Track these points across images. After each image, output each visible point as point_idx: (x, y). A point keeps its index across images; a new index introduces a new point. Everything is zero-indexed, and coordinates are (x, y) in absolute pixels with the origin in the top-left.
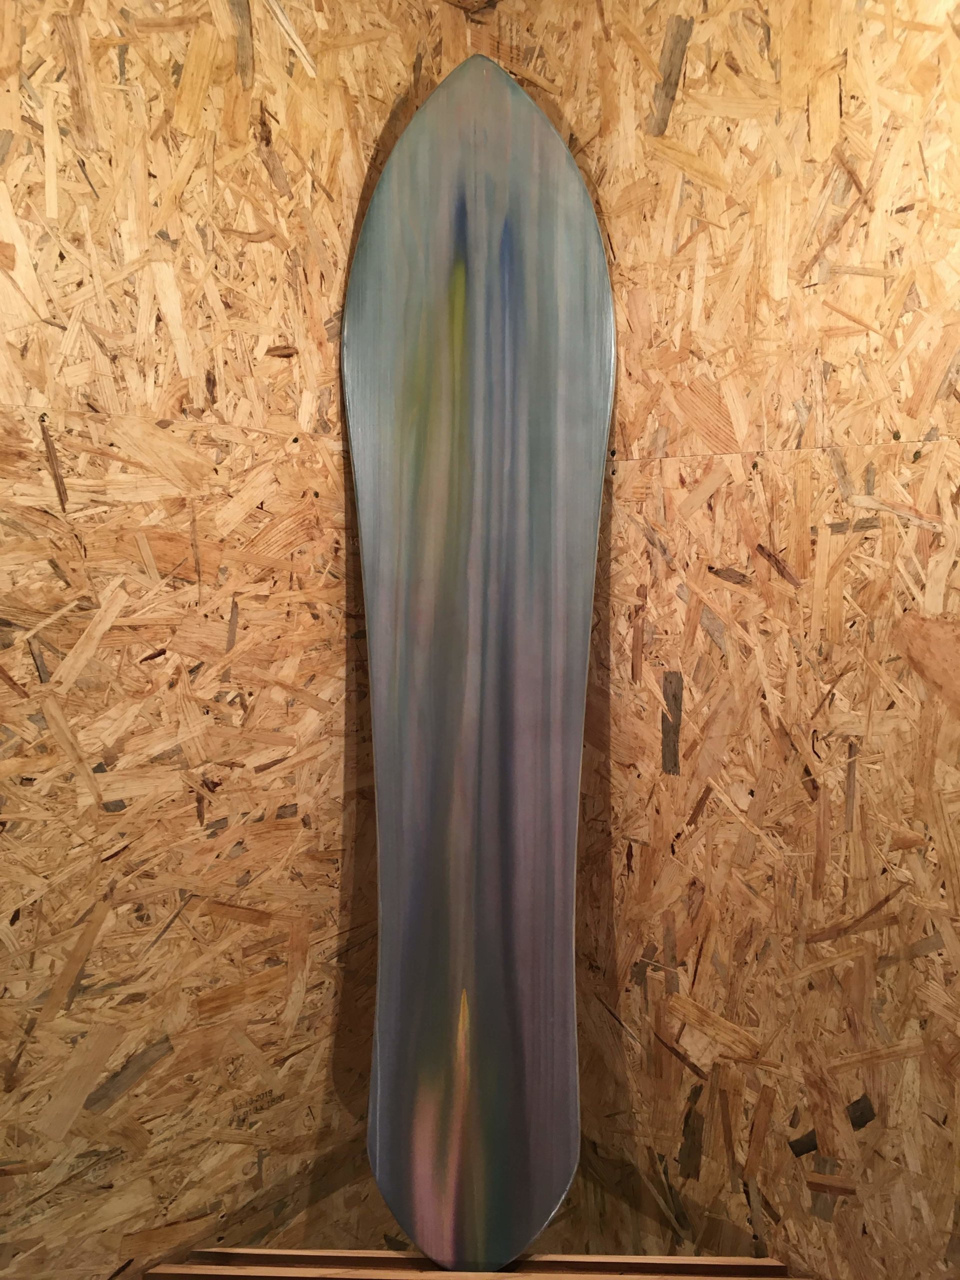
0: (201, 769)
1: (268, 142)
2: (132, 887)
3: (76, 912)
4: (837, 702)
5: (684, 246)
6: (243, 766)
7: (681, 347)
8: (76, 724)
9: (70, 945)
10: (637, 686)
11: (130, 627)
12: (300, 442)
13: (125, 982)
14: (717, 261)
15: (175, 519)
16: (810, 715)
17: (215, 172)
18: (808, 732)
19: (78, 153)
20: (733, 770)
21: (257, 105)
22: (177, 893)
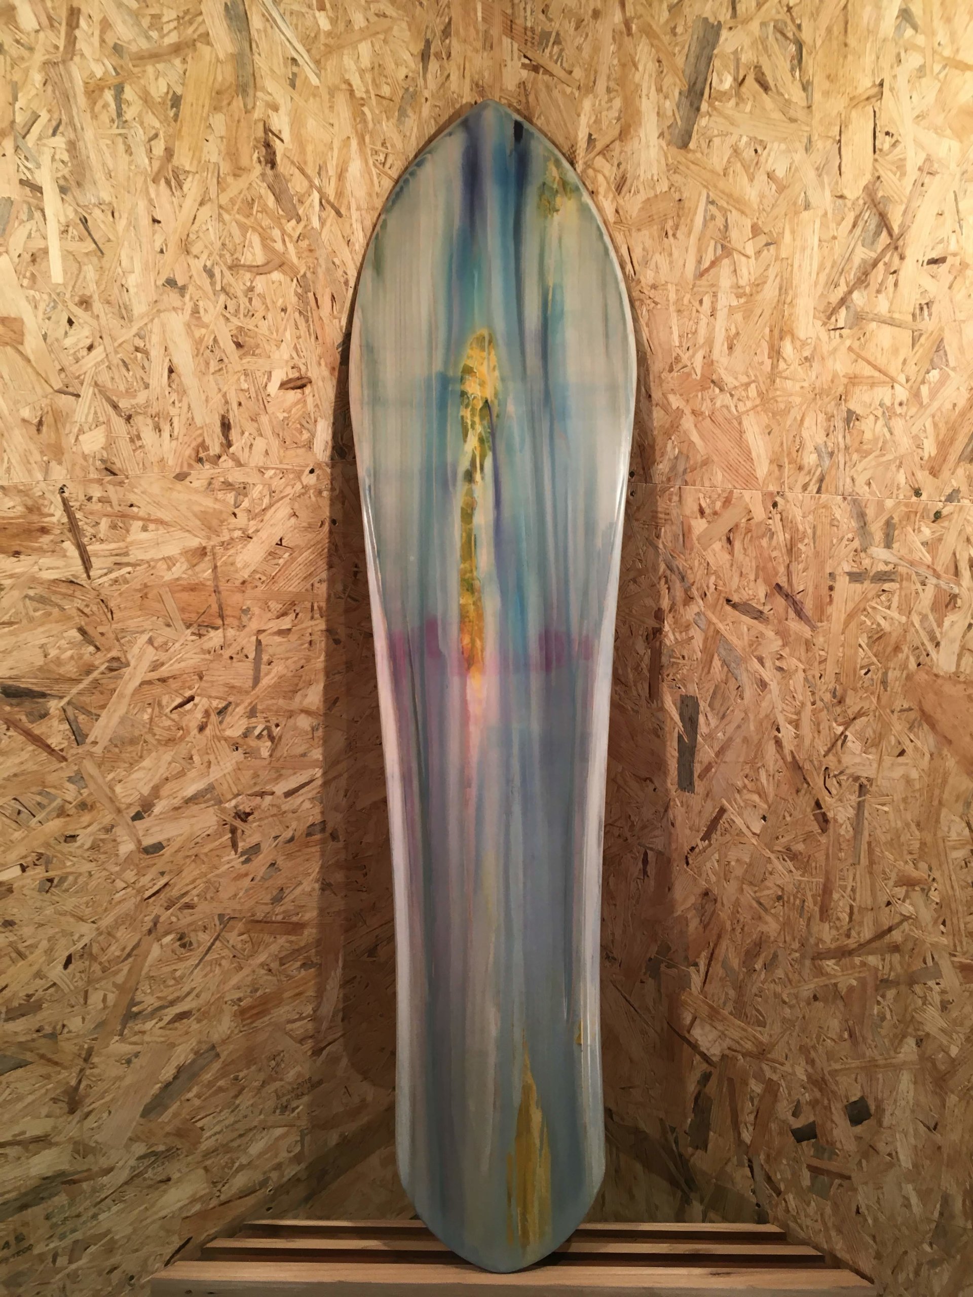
0: (233, 803)
1: (273, 164)
2: (174, 919)
3: (124, 949)
4: (849, 744)
5: (707, 270)
6: (273, 793)
7: (702, 375)
8: (113, 779)
9: (120, 979)
10: (654, 705)
11: (159, 680)
12: (317, 472)
13: (172, 1003)
14: (741, 291)
15: (197, 569)
16: (823, 753)
17: (220, 207)
18: (820, 768)
19: (80, 210)
20: (747, 796)
21: (261, 125)
22: (216, 918)
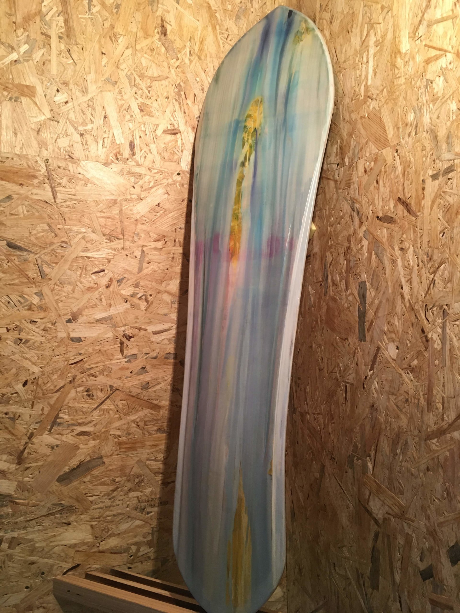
0: (123, 329)
1: (165, 35)
2: (84, 379)
4: (436, 285)
5: (364, 40)
7: (364, 96)
8: (58, 299)
9: (52, 401)
10: (348, 293)
11: (86, 257)
12: (181, 175)
13: (80, 424)
14: (378, 42)
15: (111, 209)
16: (424, 295)
17: (136, 50)
18: (423, 306)
19: (67, 46)
20: (389, 335)
21: (160, 18)
22: (108, 387)
